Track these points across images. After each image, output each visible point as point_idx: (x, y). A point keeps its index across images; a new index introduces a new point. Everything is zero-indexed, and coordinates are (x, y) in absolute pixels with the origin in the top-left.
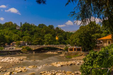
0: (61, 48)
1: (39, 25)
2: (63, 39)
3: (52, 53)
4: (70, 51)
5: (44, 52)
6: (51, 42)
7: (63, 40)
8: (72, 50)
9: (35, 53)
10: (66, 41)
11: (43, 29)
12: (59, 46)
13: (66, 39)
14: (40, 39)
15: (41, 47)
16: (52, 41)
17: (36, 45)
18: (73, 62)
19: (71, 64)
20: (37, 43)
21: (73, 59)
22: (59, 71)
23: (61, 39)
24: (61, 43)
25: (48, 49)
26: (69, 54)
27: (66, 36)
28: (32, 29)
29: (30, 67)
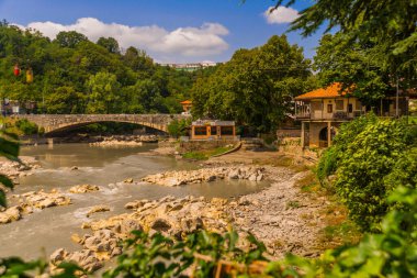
0: (155, 126)
1: (58, 37)
2: (158, 94)
3: (122, 143)
5: (88, 140)
6: (114, 106)
7: (158, 98)
9: (54, 142)
10: (167, 101)
11: (77, 54)
12: (146, 119)
13: (166, 93)
14: (70, 89)
15: (79, 119)
16: (118, 97)
18: (214, 171)
19: (213, 179)
20: (60, 106)
21: (210, 161)
23: (149, 91)
24: (148, 109)
25: (104, 128)
26: (194, 147)
27: (167, 82)
28: (34, 50)
29: (74, 189)
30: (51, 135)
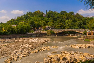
0: (80, 32)
1: (61, 13)
2: (83, 24)
3: (72, 36)
4: (88, 35)
5: (65, 35)
6: (71, 27)
7: (83, 25)
8: (91, 34)
9: (57, 35)
10: (85, 26)
11: (64, 16)
12: (78, 31)
13: (85, 24)
14: (61, 24)
15: (63, 31)
16: (72, 25)
17: (58, 29)
18: (91, 45)
19: (89, 47)
20: (59, 28)
21: (91, 42)
22: (77, 52)
23: (80, 24)
24: (80, 28)
25: (69, 33)
26: (87, 38)
27: (86, 21)
28: (55, 16)
29: (53, 47)
30: (57, 34)
